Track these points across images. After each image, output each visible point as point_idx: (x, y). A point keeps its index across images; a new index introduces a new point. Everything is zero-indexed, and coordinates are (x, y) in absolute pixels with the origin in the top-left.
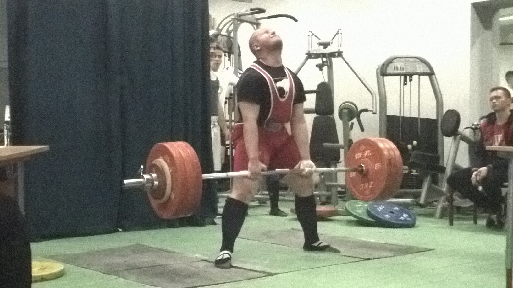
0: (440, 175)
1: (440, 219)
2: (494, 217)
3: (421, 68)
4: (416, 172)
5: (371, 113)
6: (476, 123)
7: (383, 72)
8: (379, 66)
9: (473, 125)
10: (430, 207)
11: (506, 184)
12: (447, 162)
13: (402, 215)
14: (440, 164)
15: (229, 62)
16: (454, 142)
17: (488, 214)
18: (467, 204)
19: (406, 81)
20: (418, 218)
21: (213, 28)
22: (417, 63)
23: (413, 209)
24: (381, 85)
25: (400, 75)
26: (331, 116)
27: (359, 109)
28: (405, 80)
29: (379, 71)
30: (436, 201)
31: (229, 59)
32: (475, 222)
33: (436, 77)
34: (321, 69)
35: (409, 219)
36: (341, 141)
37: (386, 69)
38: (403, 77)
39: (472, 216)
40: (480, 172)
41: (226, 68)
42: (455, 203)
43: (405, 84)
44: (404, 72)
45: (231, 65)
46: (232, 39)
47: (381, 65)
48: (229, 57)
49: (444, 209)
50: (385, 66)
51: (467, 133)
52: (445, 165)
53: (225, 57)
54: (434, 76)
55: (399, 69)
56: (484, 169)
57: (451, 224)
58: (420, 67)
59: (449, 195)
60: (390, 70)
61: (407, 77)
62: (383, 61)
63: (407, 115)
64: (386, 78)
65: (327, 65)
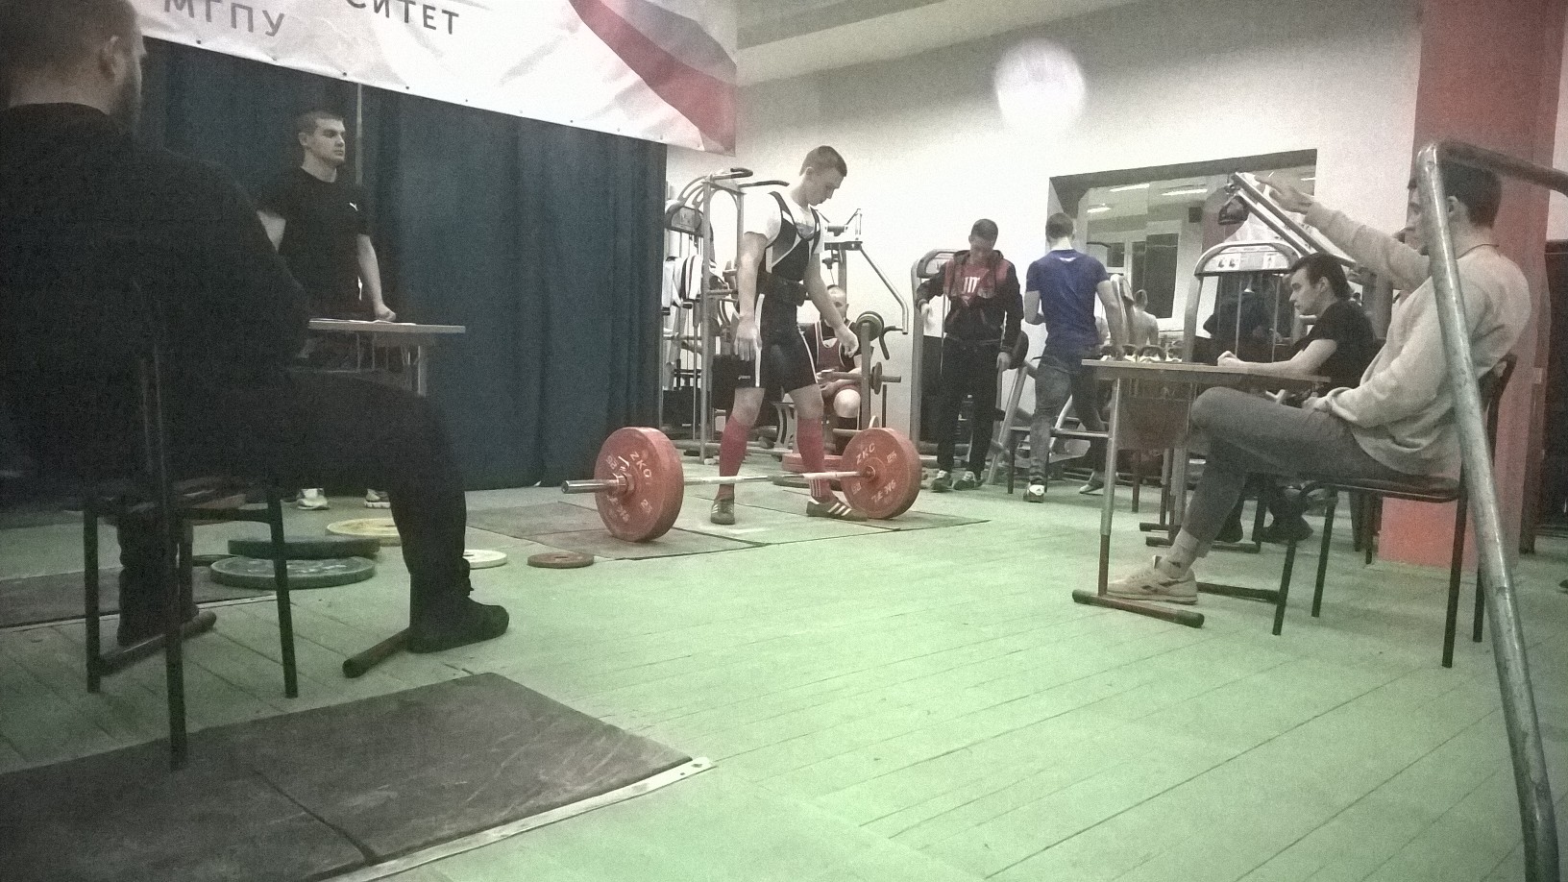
5: (899, 332)
7: (921, 271)
12: (1007, 405)
16: (1018, 377)
21: (671, 198)
29: (915, 271)
34: (830, 267)
37: (926, 265)
46: (702, 215)
47: (917, 263)
60: (929, 268)
62: (920, 256)
65: (839, 262)
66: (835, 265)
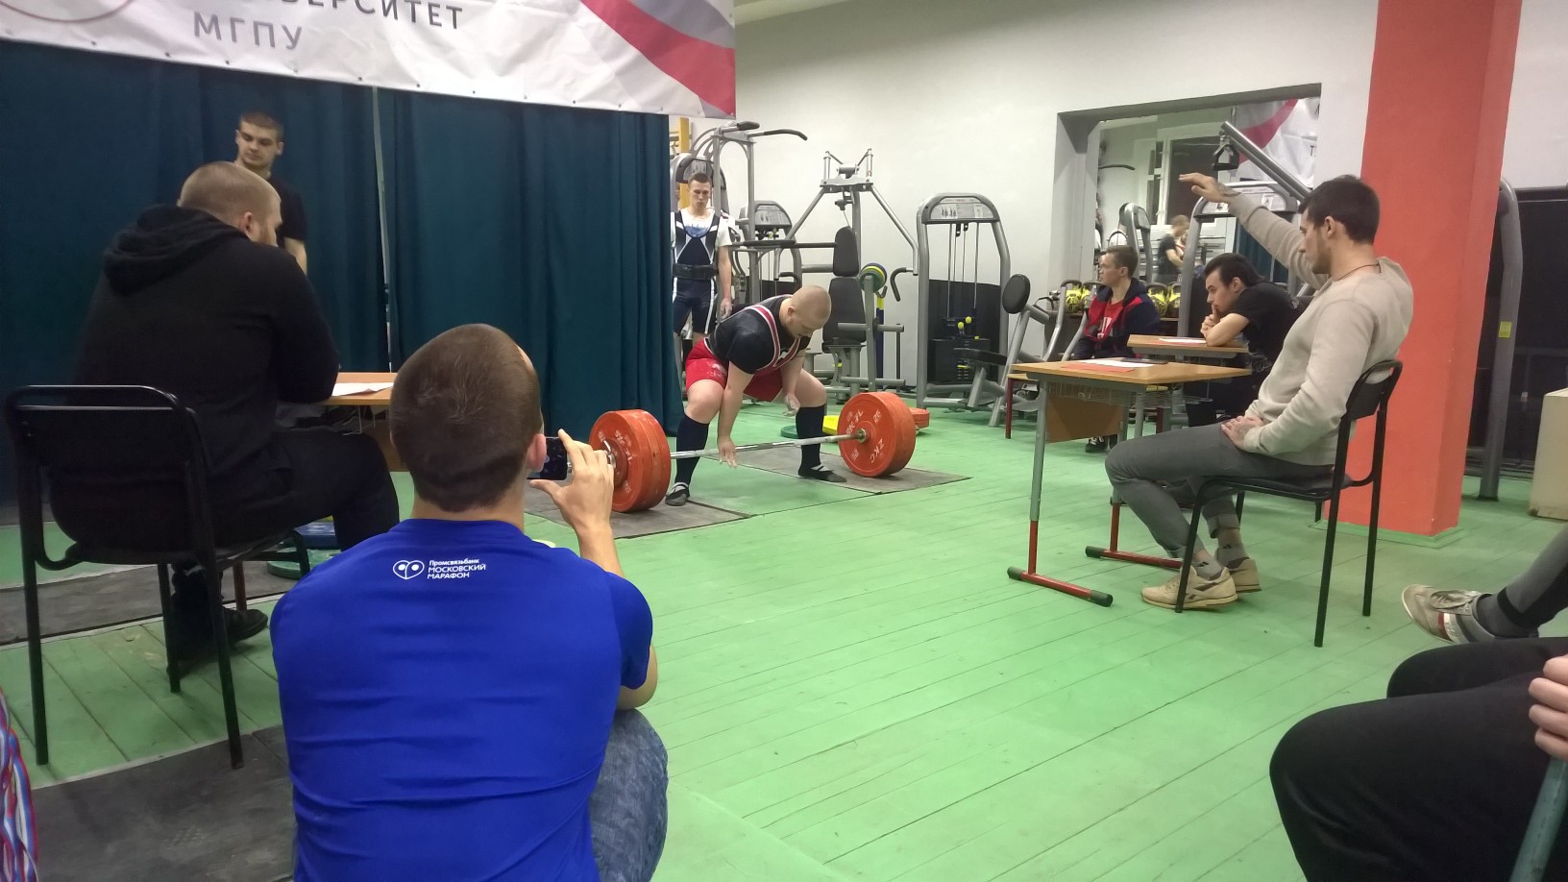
0: (998, 368)
1: (996, 428)
3: (981, 212)
4: (965, 365)
5: (910, 274)
6: (1055, 292)
7: (926, 218)
8: (920, 208)
9: (1050, 294)
10: (982, 411)
14: (1001, 352)
16: (1021, 320)
19: (959, 231)
22: (974, 204)
24: (921, 235)
25: (950, 222)
27: (894, 270)
28: (958, 229)
29: (920, 216)
30: (991, 403)
33: (1001, 225)
37: (931, 211)
38: (954, 226)
43: (958, 235)
44: (956, 218)
50: (929, 209)
54: (998, 224)
55: (949, 213)
58: (979, 211)
61: (961, 224)
62: (927, 201)
63: (958, 279)
64: (929, 227)
66: (849, 207)
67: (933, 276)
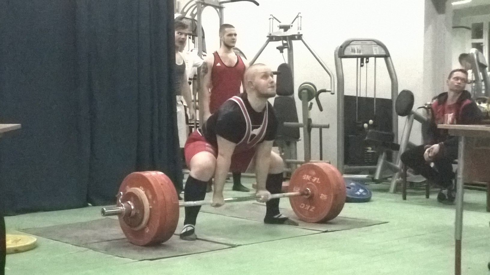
0: (394, 152)
1: (394, 194)
2: (445, 191)
4: (372, 150)
5: (330, 93)
6: (429, 103)
7: (341, 54)
8: (337, 48)
9: (426, 105)
10: (385, 183)
11: (456, 160)
12: (401, 140)
13: (358, 190)
14: (395, 142)
15: (194, 44)
16: (408, 121)
17: (438, 189)
18: (420, 179)
19: (363, 63)
20: (372, 192)
21: (178, 11)
22: (373, 45)
23: (369, 185)
24: (338, 67)
25: (357, 57)
26: (291, 96)
27: (318, 90)
28: (362, 61)
29: (337, 53)
30: (391, 177)
31: (193, 41)
32: (428, 197)
33: (391, 59)
34: (282, 52)
35: (364, 194)
36: (301, 120)
38: (359, 59)
39: (425, 191)
40: (432, 149)
41: (190, 50)
42: (409, 179)
43: (362, 66)
44: (361, 54)
45: (195, 47)
46: (196, 22)
47: (339, 48)
48: (193, 39)
49: (398, 184)
50: (343, 48)
51: (421, 112)
52: (399, 143)
53: (189, 39)
54: (389, 58)
55: (356, 51)
56: (436, 146)
57: (405, 198)
58: (376, 50)
59: (402, 170)
60: (347, 52)
61: (363, 58)
62: (341, 43)
63: (363, 95)
64: (343, 60)
65: (288, 48)
66: (286, 51)
67: (347, 93)
